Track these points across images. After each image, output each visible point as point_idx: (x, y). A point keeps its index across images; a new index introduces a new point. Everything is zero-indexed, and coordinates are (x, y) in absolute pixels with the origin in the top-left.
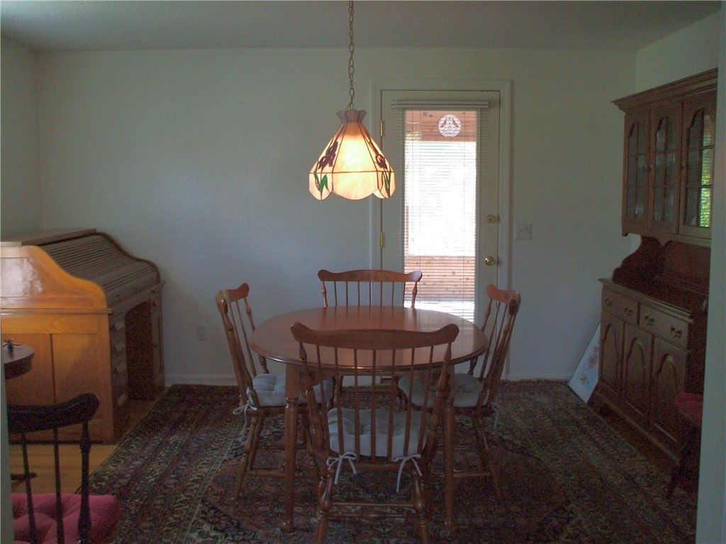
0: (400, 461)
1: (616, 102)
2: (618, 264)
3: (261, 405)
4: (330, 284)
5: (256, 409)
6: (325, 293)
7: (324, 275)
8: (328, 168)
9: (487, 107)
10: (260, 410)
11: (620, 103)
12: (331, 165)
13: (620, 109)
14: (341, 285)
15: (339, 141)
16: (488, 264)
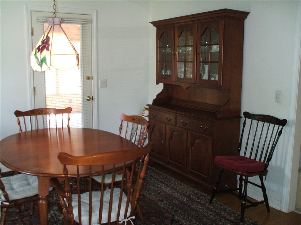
0: (124, 222)
1: (152, 23)
2: (155, 97)
3: (10, 200)
4: (21, 118)
5: (8, 204)
6: (19, 124)
7: (18, 114)
8: (45, 52)
9: (86, 22)
10: (11, 204)
11: (154, 23)
12: (48, 49)
13: (154, 26)
14: (27, 118)
15: (50, 35)
16: (88, 100)
